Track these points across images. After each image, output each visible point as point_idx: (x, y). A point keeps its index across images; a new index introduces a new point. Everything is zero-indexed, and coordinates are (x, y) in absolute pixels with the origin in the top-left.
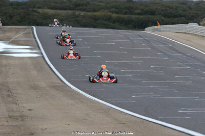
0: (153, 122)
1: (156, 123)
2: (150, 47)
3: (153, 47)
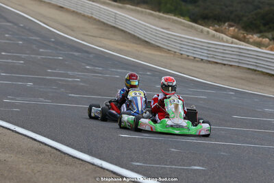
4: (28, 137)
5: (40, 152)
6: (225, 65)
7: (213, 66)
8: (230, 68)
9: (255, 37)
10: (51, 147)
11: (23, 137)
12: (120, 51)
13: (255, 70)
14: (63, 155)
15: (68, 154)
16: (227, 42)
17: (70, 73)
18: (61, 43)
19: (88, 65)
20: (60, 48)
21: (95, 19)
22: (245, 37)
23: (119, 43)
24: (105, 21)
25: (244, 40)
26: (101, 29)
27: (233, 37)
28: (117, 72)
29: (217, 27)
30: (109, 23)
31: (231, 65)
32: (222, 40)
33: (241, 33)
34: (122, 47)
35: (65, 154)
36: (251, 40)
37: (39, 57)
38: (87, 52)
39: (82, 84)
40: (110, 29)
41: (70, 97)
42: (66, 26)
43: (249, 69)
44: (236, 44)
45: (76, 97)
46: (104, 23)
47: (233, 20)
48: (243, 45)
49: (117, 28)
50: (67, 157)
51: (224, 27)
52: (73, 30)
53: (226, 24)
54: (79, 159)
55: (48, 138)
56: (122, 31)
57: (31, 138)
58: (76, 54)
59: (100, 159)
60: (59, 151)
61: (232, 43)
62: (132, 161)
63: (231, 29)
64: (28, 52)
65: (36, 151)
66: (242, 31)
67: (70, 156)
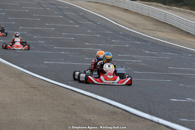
0: (64, 87)
1: (66, 88)
2: (62, 15)
3: (64, 15)
4: (106, 103)
5: (115, 113)
10: (122, 109)
11: (102, 103)
12: (169, 40)
14: (131, 115)
15: (134, 114)
17: (134, 56)
18: (127, 35)
19: (147, 50)
20: (127, 39)
21: (151, 18)
23: (168, 34)
24: (158, 19)
26: (156, 25)
28: (167, 55)
30: (161, 20)
34: (170, 37)
35: (132, 114)
37: (112, 46)
38: (146, 41)
39: (143, 64)
40: (162, 24)
41: (134, 73)
42: (130, 23)
45: (139, 74)
46: (157, 21)
49: (167, 24)
50: (133, 116)
52: (135, 26)
54: (142, 117)
55: (120, 103)
56: (171, 25)
57: (108, 103)
58: (138, 43)
59: (157, 117)
60: (128, 112)
62: (180, 118)
64: (104, 42)
65: (111, 112)
67: (136, 115)
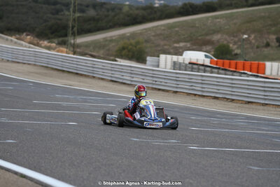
6: (25, 63)
7: (17, 64)
8: (29, 66)
9: (45, 43)
13: (47, 67)
16: (26, 47)
22: (38, 43)
25: (37, 45)
27: (30, 43)
29: (18, 36)
31: (29, 64)
32: (22, 45)
33: (36, 40)
36: (43, 45)
43: (43, 66)
44: (32, 48)
47: (29, 31)
48: (38, 49)
51: (22, 36)
53: (25, 34)
61: (29, 47)
63: (29, 37)
66: (36, 39)
